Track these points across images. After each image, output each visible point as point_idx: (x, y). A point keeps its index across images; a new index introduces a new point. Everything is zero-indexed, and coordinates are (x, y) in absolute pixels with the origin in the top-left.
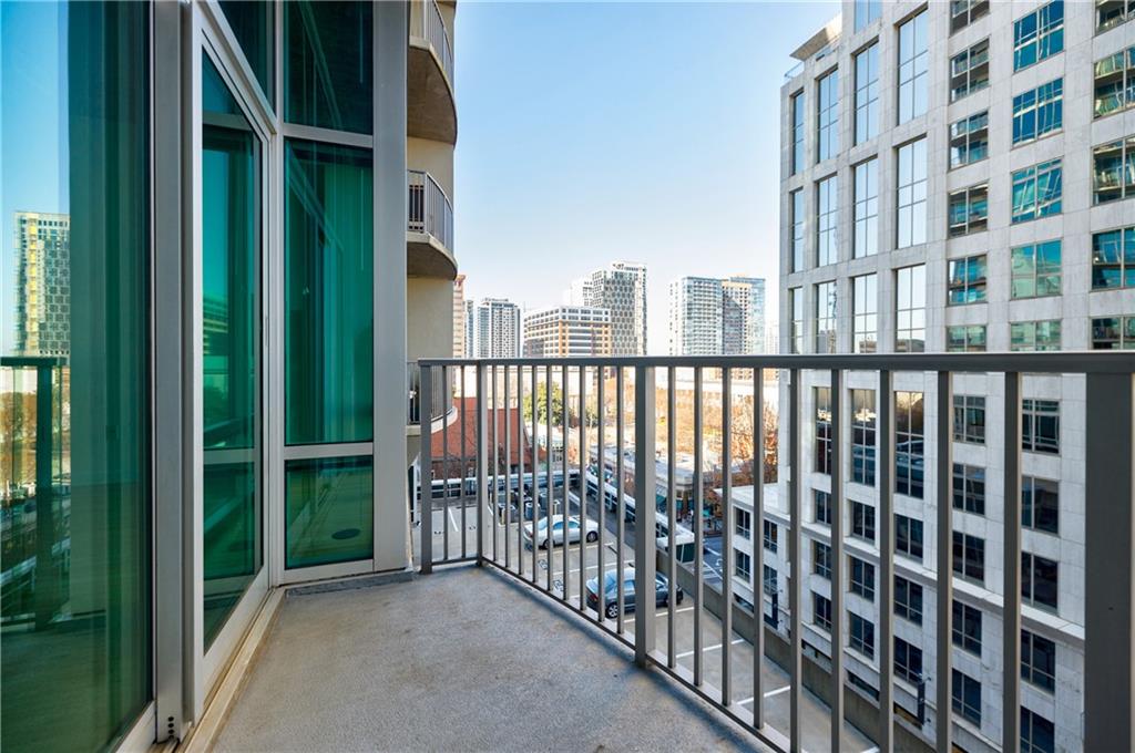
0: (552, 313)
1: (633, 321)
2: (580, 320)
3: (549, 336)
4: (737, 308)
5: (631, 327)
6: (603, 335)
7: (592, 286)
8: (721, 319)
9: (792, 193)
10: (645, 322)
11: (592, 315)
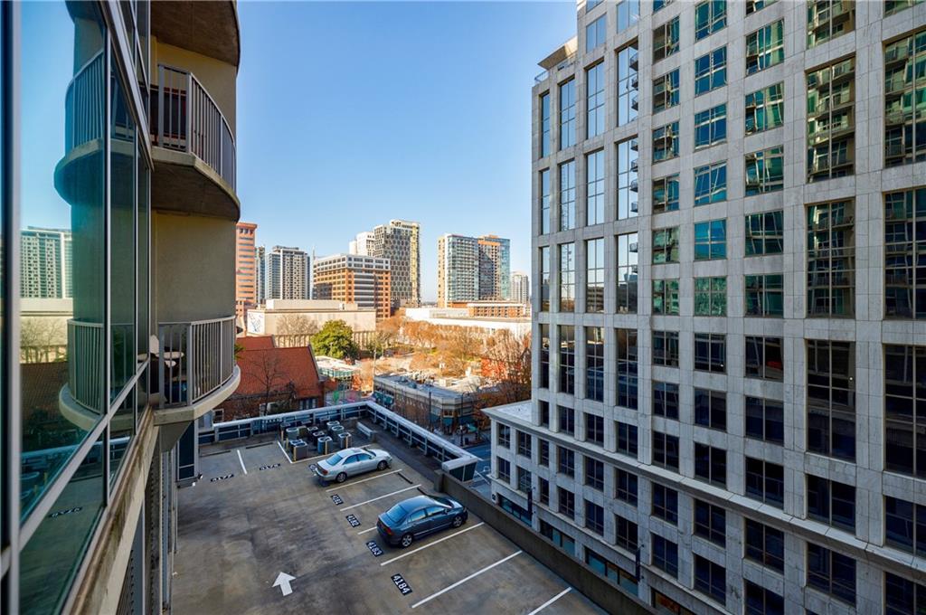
0: (339, 261)
1: (409, 269)
2: (364, 267)
3: (337, 280)
4: (490, 261)
5: (407, 274)
6: (384, 281)
7: (374, 239)
8: (478, 269)
9: (541, 172)
10: (418, 270)
11: (374, 264)
